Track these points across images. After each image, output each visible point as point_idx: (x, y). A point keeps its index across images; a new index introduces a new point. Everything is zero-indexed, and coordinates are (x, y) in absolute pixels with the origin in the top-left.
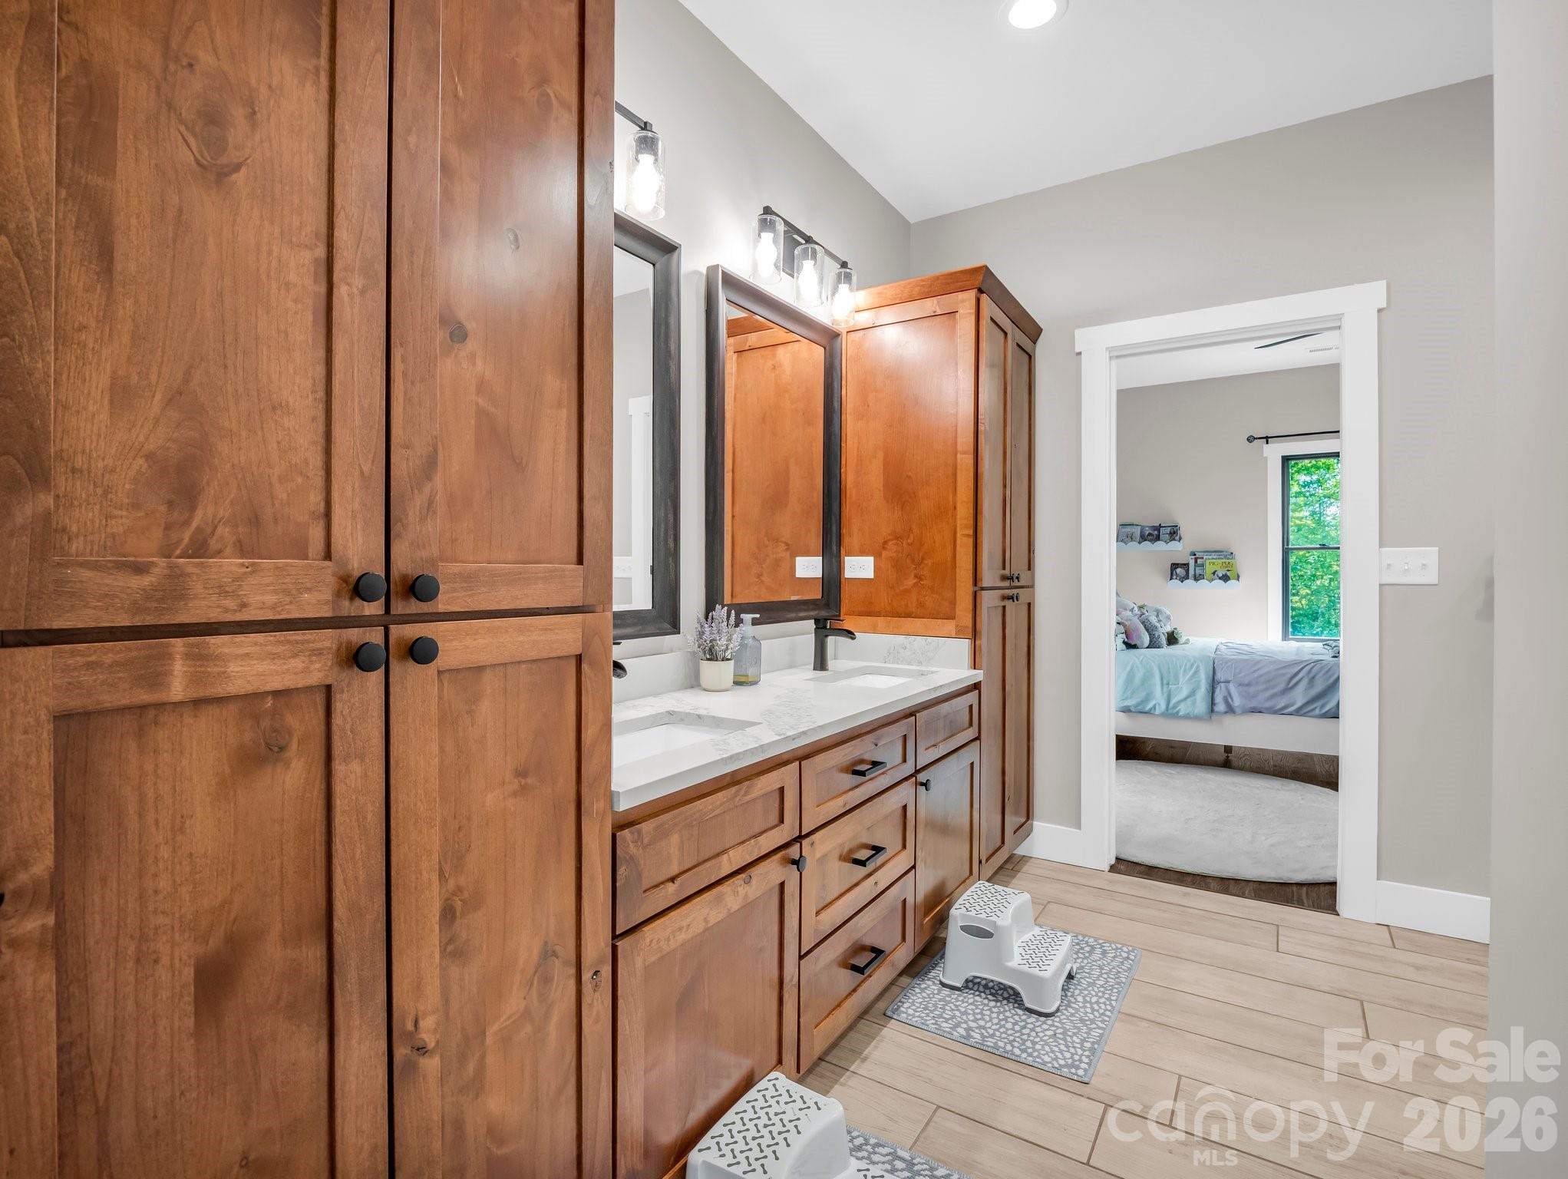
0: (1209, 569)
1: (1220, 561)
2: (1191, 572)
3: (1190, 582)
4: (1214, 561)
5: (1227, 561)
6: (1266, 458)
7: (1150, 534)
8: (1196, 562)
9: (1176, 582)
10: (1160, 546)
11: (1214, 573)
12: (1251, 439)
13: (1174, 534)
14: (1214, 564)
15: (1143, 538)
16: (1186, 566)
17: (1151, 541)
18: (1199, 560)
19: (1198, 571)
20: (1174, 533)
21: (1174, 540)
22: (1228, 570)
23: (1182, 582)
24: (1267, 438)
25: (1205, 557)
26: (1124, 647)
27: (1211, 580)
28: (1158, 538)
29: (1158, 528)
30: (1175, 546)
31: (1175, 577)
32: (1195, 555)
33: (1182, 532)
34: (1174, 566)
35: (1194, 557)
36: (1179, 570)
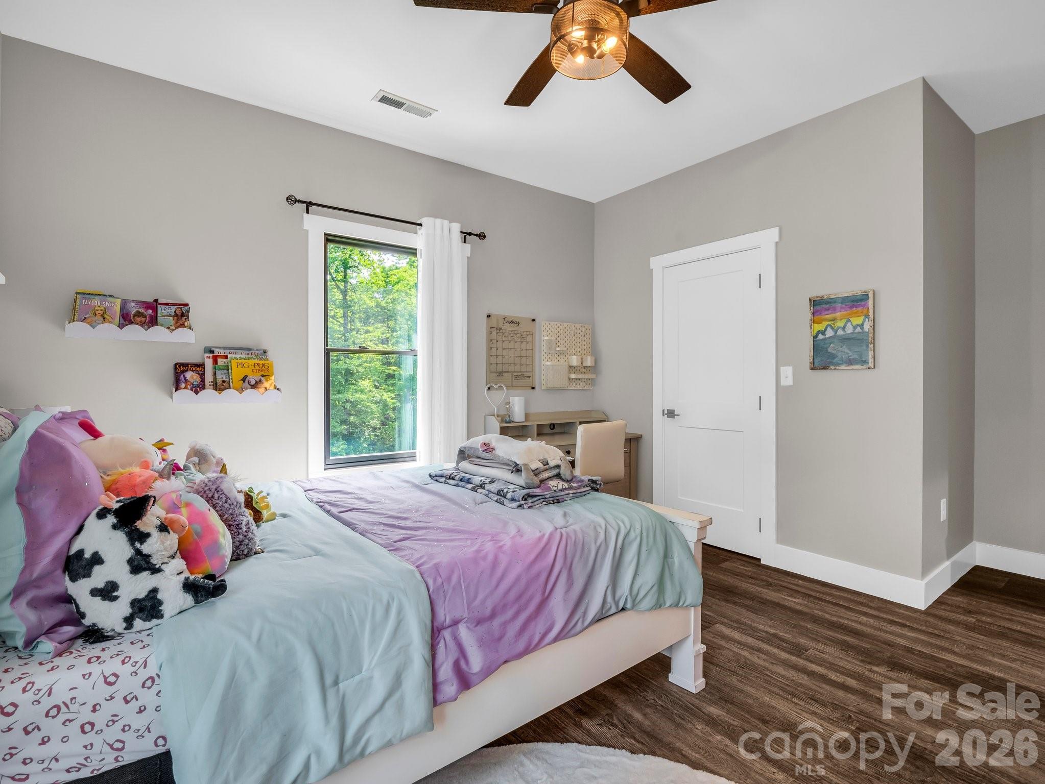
0: (236, 374)
1: (252, 362)
2: (209, 378)
3: (209, 393)
4: (243, 361)
5: (261, 362)
6: (307, 231)
7: (138, 314)
8: (215, 362)
9: (185, 394)
10: (159, 334)
11: (244, 379)
12: (292, 200)
13: (181, 316)
14: (243, 365)
15: (126, 319)
16: (199, 367)
17: (142, 325)
18: (219, 360)
19: (220, 377)
20: (183, 315)
21: (183, 325)
22: (263, 376)
23: (197, 393)
24: (309, 204)
25: (229, 356)
26: (189, 599)
27: (241, 390)
28: (153, 321)
29: (154, 306)
30: (182, 336)
31: (183, 385)
32: (212, 352)
33: (194, 316)
34: (180, 369)
35: (211, 355)
36: (189, 375)
